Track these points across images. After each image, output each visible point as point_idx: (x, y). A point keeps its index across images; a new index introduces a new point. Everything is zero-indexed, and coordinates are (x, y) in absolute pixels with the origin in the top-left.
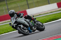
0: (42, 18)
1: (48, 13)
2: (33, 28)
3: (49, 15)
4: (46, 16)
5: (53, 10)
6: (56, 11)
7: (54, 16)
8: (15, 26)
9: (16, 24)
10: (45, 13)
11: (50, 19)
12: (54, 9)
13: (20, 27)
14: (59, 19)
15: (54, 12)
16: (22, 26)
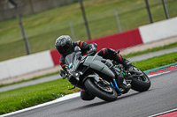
0: (8, 96)
1: (23, 81)
2: (125, 82)
3: (30, 87)
4: (20, 89)
5: (39, 71)
6: (47, 75)
7: (42, 88)
8: (78, 79)
9: (81, 73)
10: (16, 80)
11: (30, 98)
12: (44, 70)
13: (93, 80)
14: (56, 98)
15: (43, 76)
16: (97, 77)
